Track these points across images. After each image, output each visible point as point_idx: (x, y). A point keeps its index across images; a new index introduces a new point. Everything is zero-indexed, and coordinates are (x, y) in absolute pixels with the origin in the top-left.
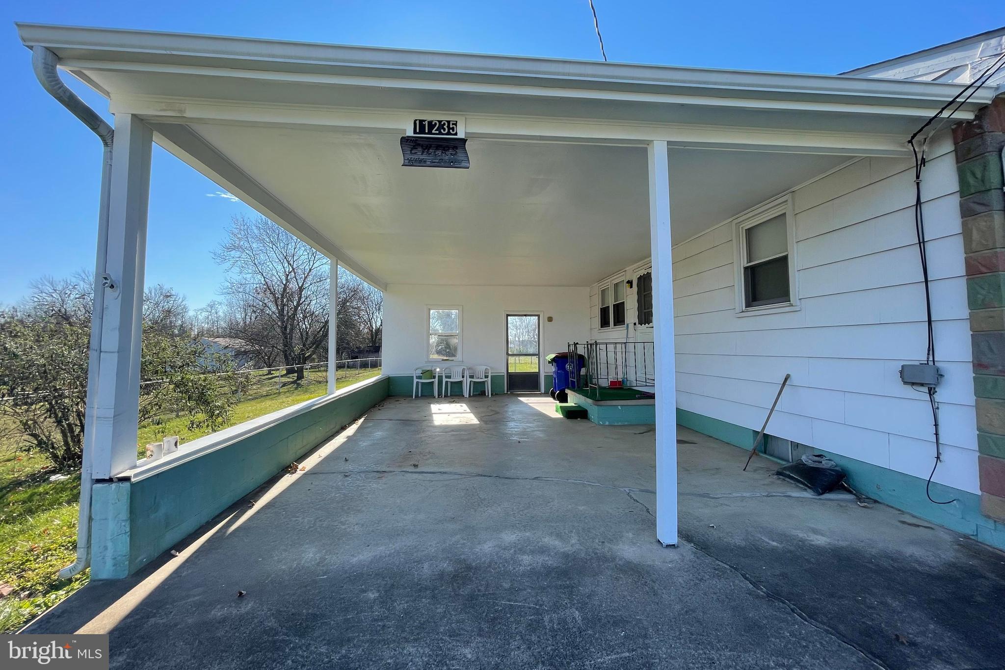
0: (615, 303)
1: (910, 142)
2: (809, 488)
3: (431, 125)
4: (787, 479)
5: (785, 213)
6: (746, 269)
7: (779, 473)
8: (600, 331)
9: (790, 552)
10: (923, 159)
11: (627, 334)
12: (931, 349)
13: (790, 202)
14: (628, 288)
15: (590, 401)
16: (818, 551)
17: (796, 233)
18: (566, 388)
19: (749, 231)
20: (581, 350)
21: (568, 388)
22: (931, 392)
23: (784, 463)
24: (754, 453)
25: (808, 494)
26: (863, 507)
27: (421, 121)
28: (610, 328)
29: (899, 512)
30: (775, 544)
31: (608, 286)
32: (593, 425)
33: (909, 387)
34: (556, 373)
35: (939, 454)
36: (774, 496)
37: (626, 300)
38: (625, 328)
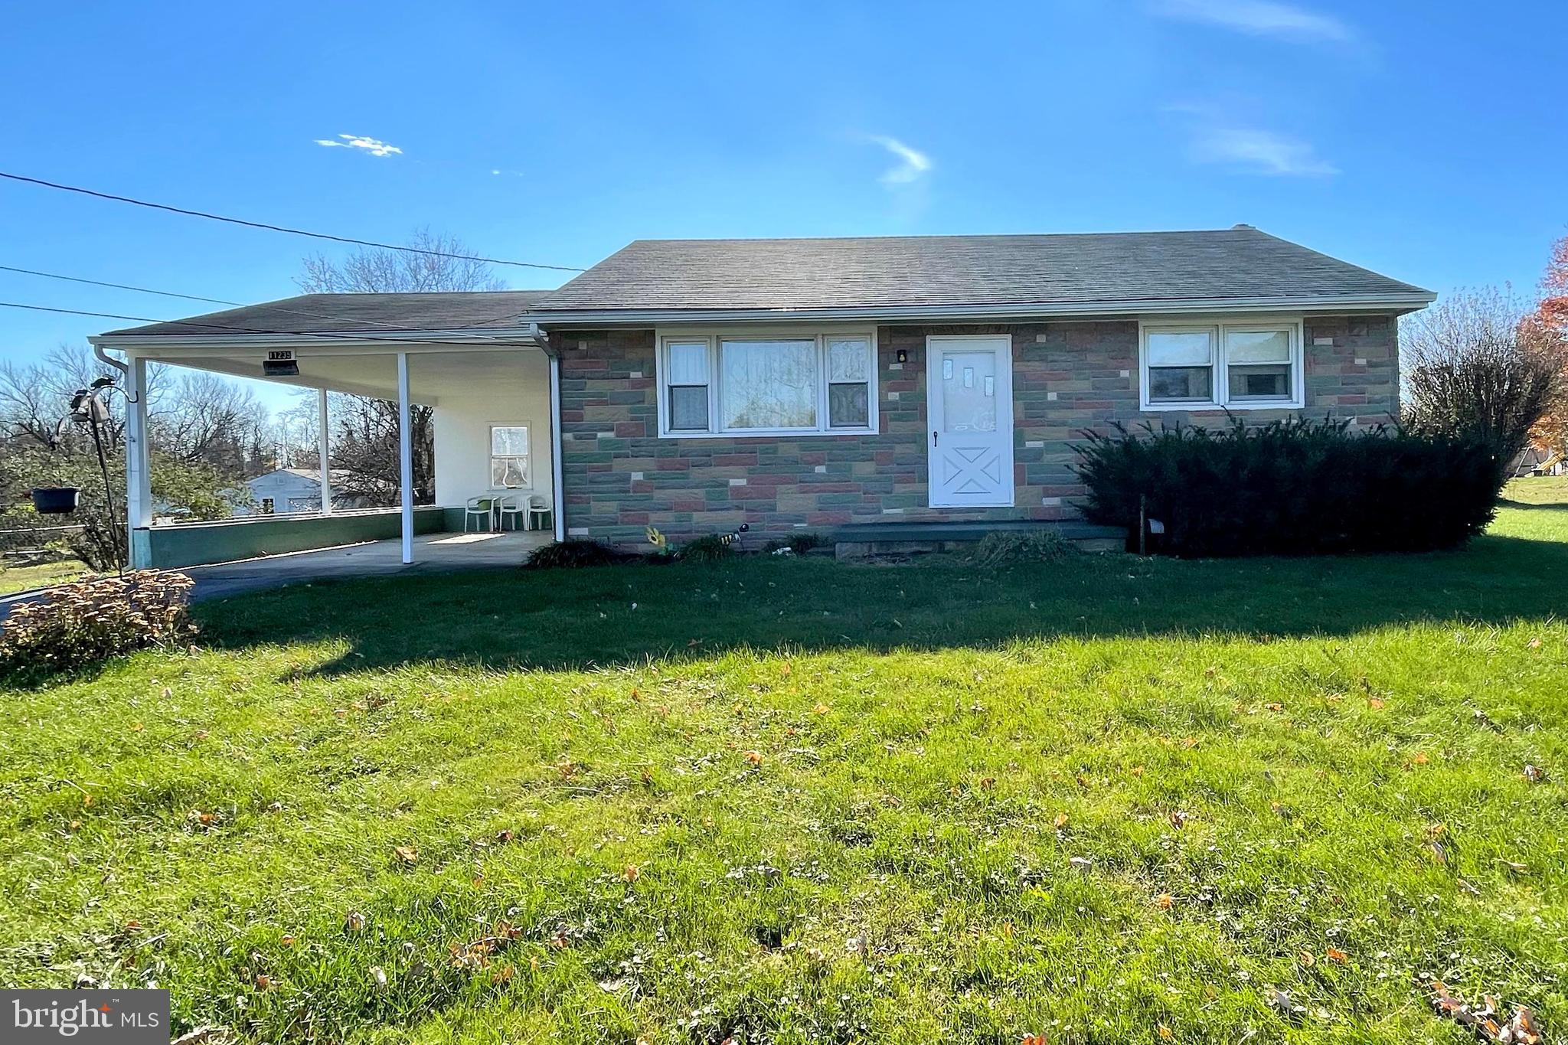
3: (278, 354)
27: (273, 353)
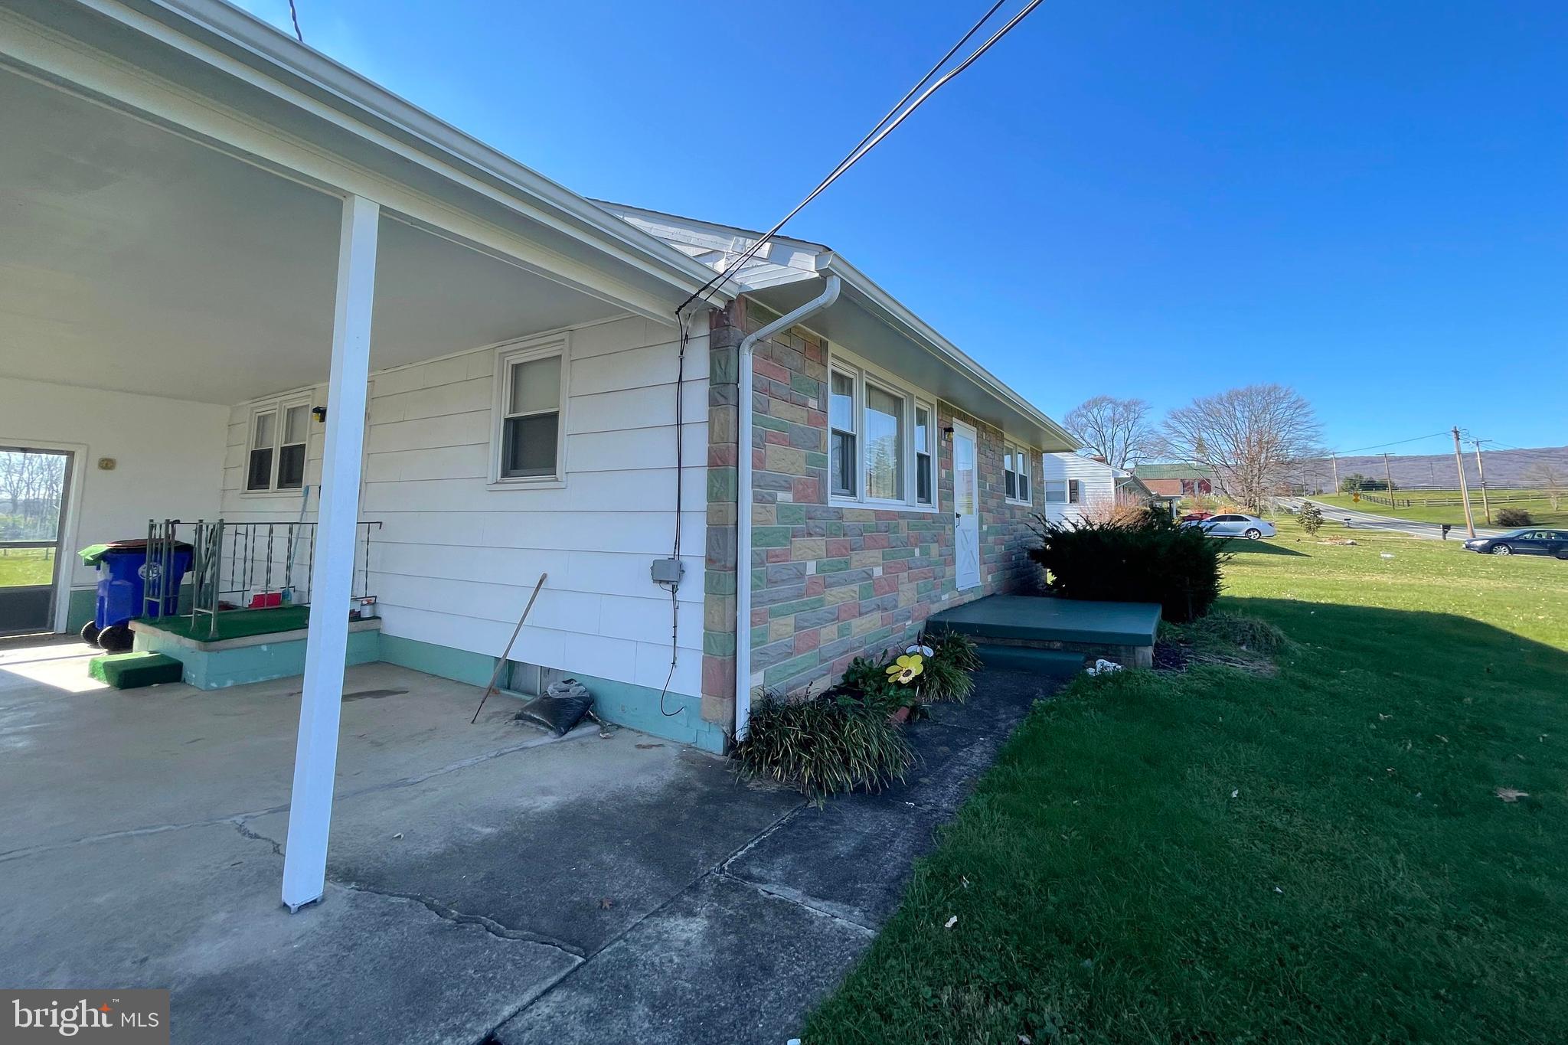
0: (286, 445)
1: (677, 313)
2: (551, 729)
4: (528, 723)
5: (560, 356)
6: (507, 420)
7: (519, 717)
8: (247, 496)
9: (507, 834)
10: (687, 336)
11: (305, 505)
12: (677, 544)
13: (567, 340)
14: (316, 422)
15: (190, 643)
16: (544, 819)
17: (570, 386)
18: (130, 619)
19: (517, 368)
20: (185, 535)
21: (137, 617)
22: (674, 590)
23: (528, 698)
24: (492, 691)
25: (550, 738)
26: (605, 738)
28: (270, 490)
29: (639, 734)
30: (489, 830)
31: (274, 411)
32: (192, 692)
33: (657, 585)
34: (108, 585)
35: (675, 658)
36: (506, 753)
37: (310, 442)
38: (301, 494)
